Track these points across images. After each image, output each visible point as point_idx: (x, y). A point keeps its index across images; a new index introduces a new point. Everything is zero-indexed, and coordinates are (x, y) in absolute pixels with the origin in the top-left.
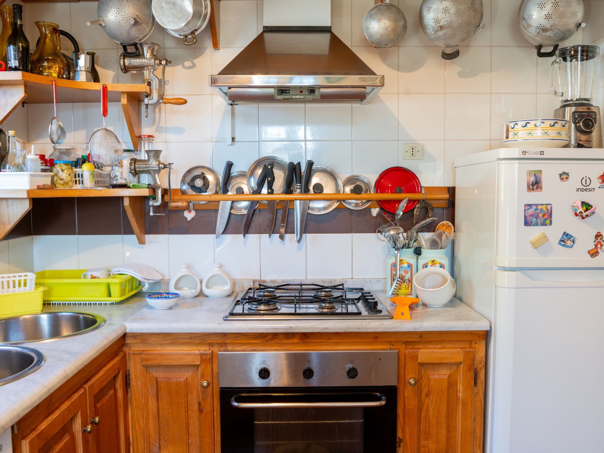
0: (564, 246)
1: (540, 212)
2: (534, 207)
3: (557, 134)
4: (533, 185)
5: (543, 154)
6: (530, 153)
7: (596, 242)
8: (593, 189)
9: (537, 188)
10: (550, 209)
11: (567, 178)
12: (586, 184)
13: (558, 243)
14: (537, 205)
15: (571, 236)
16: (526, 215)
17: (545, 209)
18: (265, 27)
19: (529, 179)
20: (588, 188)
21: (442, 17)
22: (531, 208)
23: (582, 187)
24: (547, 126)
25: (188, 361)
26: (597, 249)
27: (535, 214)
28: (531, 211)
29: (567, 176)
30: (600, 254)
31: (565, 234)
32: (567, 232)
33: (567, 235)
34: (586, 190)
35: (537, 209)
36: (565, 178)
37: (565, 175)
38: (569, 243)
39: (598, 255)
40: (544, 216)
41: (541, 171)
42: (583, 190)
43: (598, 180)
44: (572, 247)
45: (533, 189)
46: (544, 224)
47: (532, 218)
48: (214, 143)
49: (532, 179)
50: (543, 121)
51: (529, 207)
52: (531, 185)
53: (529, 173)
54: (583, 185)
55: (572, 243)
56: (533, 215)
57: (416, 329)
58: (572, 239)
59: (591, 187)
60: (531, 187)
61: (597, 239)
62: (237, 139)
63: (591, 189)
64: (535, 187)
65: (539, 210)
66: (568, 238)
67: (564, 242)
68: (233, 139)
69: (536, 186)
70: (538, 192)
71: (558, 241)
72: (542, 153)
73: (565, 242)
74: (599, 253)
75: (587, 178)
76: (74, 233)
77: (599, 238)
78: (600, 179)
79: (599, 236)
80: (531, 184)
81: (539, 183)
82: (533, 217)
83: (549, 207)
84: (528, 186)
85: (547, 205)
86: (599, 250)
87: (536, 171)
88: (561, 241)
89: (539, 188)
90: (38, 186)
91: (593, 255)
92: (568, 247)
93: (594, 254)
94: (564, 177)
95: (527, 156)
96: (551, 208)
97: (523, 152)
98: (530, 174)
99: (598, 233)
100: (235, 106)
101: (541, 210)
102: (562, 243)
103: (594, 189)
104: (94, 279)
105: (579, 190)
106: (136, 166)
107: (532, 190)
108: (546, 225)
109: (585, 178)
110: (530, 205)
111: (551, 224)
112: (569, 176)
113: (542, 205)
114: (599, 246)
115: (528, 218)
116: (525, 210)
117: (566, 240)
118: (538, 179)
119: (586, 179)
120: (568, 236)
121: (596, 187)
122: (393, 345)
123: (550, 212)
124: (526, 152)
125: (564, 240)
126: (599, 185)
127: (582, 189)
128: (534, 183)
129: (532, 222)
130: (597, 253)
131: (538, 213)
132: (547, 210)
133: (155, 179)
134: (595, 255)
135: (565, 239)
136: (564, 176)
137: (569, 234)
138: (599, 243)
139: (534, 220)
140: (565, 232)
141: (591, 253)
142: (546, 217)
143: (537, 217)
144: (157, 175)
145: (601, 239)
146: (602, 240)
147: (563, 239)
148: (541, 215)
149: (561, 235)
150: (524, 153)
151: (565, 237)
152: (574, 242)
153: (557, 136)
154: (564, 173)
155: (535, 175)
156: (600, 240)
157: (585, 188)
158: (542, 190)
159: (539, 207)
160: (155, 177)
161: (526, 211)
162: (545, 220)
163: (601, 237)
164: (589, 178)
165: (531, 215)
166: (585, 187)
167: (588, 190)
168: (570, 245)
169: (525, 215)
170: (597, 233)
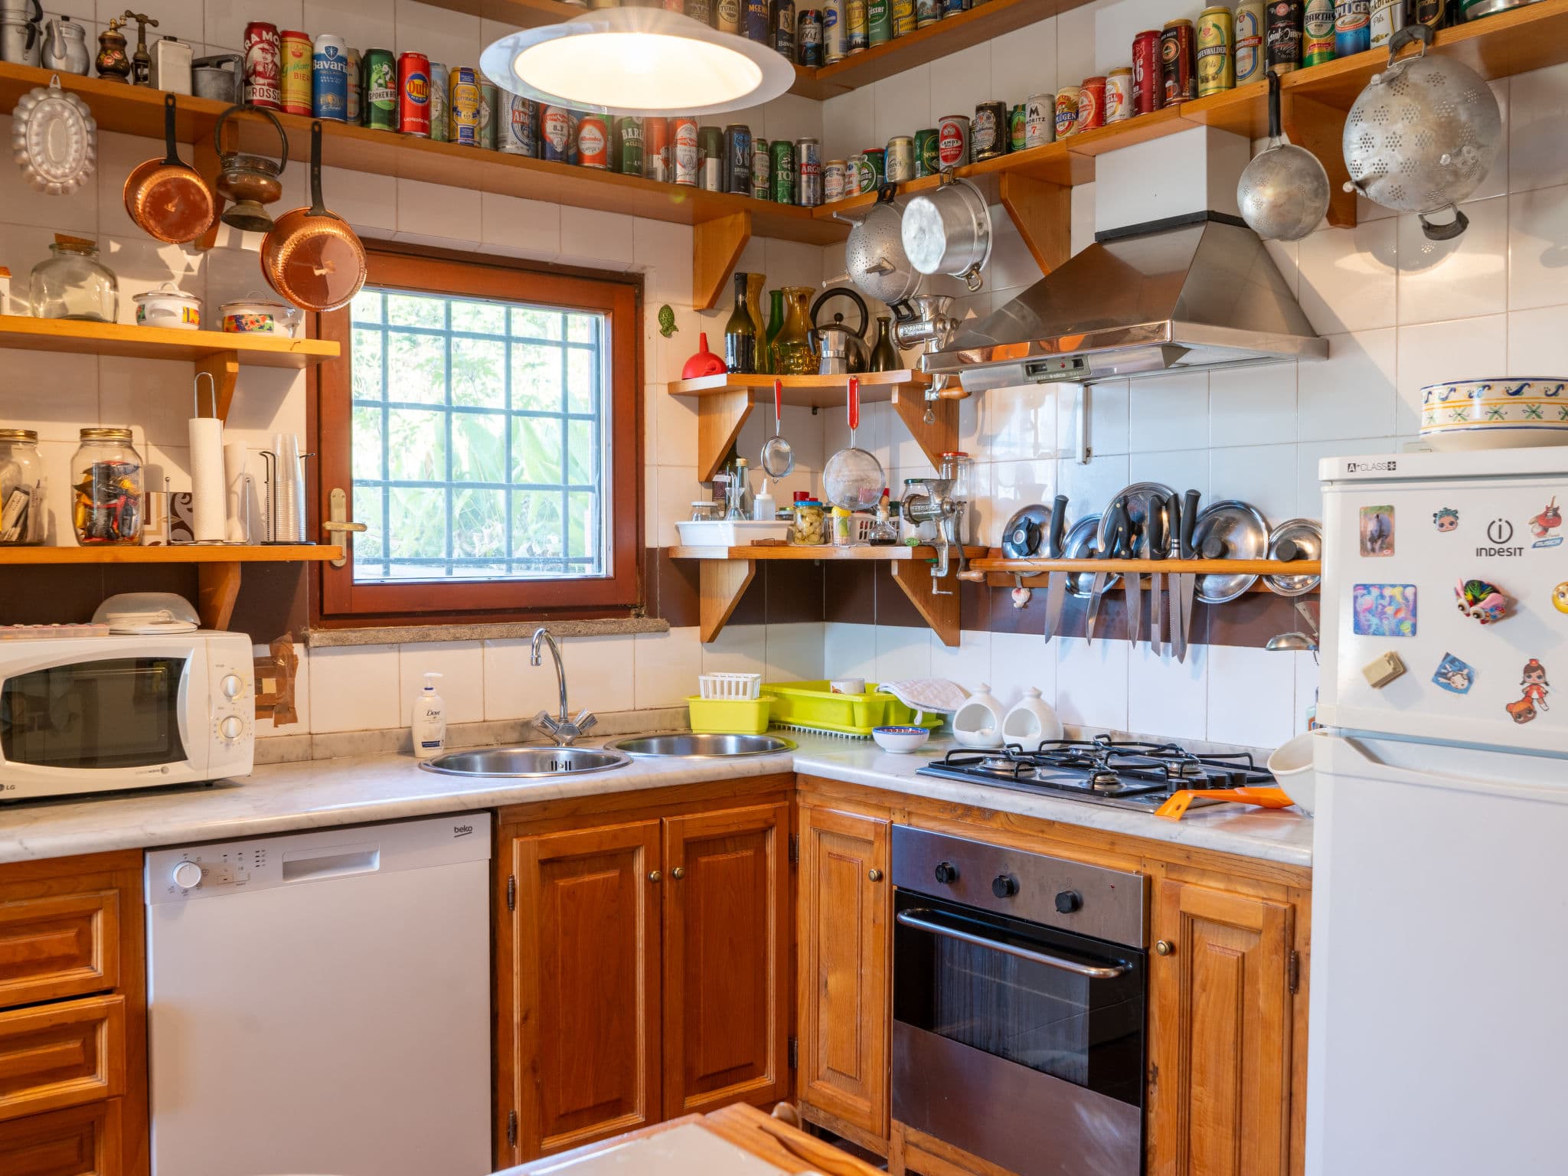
0: (1447, 687)
1: (1390, 604)
2: (1375, 592)
3: (1490, 415)
4: (1373, 540)
5: (1394, 469)
6: (1364, 467)
7: (1526, 685)
8: (1518, 551)
9: (1381, 548)
10: (1411, 598)
11: (1452, 523)
12: (1500, 537)
13: (1433, 681)
14: (1381, 587)
15: (1464, 664)
16: (1358, 609)
17: (1399, 598)
18: (1098, 235)
19: (1365, 528)
20: (1505, 546)
21: (1363, 157)
22: (1369, 593)
23: (1489, 544)
24: (1462, 398)
25: (860, 831)
26: (1531, 703)
27: (1377, 607)
28: (1368, 600)
29: (1452, 519)
30: (1538, 715)
31: (1449, 659)
32: (1454, 654)
33: (1453, 661)
34: (1499, 552)
35: (1382, 597)
36: (1447, 524)
37: (1448, 515)
38: (1459, 681)
39: (1533, 718)
40: (1397, 612)
41: (1391, 509)
42: (1492, 552)
43: (1531, 526)
44: (1465, 691)
45: (1373, 550)
46: (1397, 633)
47: (1369, 616)
48: (1059, 461)
49: (1372, 526)
50: (1452, 386)
51: (1365, 592)
52: (1370, 540)
53: (1366, 512)
54: (1491, 539)
55: (1466, 683)
56: (1374, 608)
57: (1171, 838)
58: (1465, 672)
59: (1511, 544)
60: (1369, 545)
61: (1529, 677)
62: (1094, 452)
63: (1512, 551)
64: (1377, 546)
65: (1388, 599)
66: (1457, 668)
67: (1446, 678)
68: (1088, 452)
69: (1379, 542)
70: (1384, 556)
71: (1432, 674)
72: (1392, 465)
73: (1449, 679)
74: (1535, 713)
75: (1503, 524)
76: (869, 620)
77: (1534, 675)
78: (1537, 525)
79: (1534, 669)
80: (1368, 538)
81: (1387, 537)
82: (1373, 615)
83: (1409, 591)
84: (1363, 543)
85: (1405, 586)
86: (1536, 704)
87: (1381, 508)
88: (1439, 674)
89: (1387, 548)
90: (753, 541)
91: (1520, 718)
92: (1456, 690)
93: (1523, 712)
94: (1447, 520)
95: (1359, 474)
96: (1415, 594)
97: (1349, 465)
98: (1366, 515)
99: (1531, 660)
100: (1092, 387)
101: (1391, 597)
102: (1442, 680)
103: (1520, 549)
104: (835, 694)
105: (1484, 552)
106: (912, 508)
107: (1372, 554)
108: (1403, 635)
109: (1498, 523)
110: (1366, 587)
111: (1414, 633)
112: (1457, 518)
113: (1393, 586)
114: (1535, 695)
115: (1362, 617)
116: (1356, 598)
117: (1450, 674)
118: (1384, 528)
119: (1500, 526)
120: (1457, 663)
121: (1527, 543)
122: (1145, 866)
123: (1411, 603)
124: (1354, 465)
125: (1445, 674)
126: (1534, 539)
127: (1490, 549)
128: (1376, 535)
129: (1369, 626)
130: (1530, 713)
131: (1384, 607)
132: (1406, 599)
133: (938, 531)
134: (1526, 717)
135: (1449, 672)
136: (1447, 518)
137: (1458, 660)
138: (1535, 687)
139: (1374, 621)
140: (1448, 655)
141: (1516, 710)
142: (1401, 615)
143: (1382, 615)
144: (941, 524)
145: (1539, 677)
146: (1542, 680)
147: (1443, 671)
148: (1390, 610)
149: (1439, 661)
150: (1351, 467)
151: (1447, 666)
152: (1470, 680)
153: (1490, 419)
154: (1447, 512)
155: (1378, 516)
156: (1537, 681)
157: (1497, 547)
158: (1393, 552)
159: (1387, 592)
160: (938, 526)
161: (1360, 600)
162: (1402, 621)
163: (1539, 672)
164: (1507, 522)
165: (1369, 610)
166: (1499, 544)
167: (1506, 553)
168: (1460, 687)
169: (1355, 608)
170: (1528, 663)
